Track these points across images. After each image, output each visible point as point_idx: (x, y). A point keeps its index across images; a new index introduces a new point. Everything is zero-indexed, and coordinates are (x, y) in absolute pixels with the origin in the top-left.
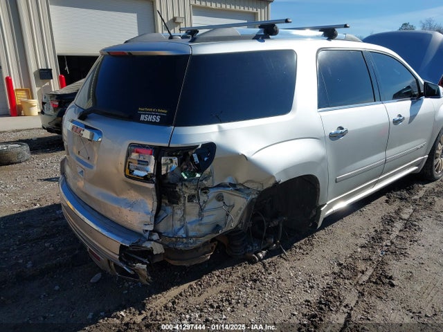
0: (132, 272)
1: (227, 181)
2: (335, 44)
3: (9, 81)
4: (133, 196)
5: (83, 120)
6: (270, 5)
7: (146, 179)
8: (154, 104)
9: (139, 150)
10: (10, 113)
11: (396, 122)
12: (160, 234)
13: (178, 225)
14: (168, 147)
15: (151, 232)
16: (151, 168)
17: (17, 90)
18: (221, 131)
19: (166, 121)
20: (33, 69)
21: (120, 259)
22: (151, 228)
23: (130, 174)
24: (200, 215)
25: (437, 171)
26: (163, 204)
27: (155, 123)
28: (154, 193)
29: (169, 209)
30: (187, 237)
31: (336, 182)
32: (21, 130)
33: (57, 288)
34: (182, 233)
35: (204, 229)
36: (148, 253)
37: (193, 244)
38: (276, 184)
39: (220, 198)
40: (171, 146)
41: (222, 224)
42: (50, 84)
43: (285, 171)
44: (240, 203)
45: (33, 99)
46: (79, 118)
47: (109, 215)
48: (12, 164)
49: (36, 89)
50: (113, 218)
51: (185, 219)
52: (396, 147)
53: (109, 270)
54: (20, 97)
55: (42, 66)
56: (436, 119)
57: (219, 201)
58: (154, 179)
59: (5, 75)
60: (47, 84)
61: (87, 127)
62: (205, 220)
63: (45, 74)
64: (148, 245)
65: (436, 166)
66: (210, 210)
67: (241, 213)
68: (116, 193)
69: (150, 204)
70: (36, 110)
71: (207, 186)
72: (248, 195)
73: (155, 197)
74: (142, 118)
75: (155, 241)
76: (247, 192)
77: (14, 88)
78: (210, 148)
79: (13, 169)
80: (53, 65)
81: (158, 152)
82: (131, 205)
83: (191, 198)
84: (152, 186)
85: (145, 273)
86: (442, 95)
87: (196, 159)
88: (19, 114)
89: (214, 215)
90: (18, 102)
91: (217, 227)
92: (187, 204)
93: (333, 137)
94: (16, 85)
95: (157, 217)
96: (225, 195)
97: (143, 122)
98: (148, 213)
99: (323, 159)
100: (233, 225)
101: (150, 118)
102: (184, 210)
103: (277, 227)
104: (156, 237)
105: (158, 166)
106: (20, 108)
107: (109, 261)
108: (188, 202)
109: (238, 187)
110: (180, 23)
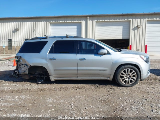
1: (25, 63)
11: (81, 60)
31: (54, 71)
72: (28, 67)
96: (25, 66)
110: (140, 27)
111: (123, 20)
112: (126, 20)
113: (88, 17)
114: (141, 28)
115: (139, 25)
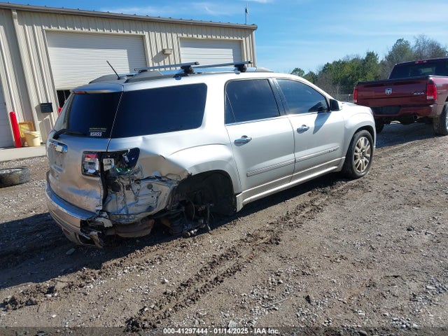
0: (89, 238)
1: (153, 175)
2: (243, 76)
3: (13, 116)
4: (88, 187)
5: (57, 139)
6: (254, 32)
7: (95, 174)
8: (98, 125)
9: (89, 155)
10: (15, 145)
11: (300, 131)
12: (108, 213)
13: (121, 206)
14: (107, 152)
15: (102, 211)
16: (97, 168)
17: (21, 124)
18: (144, 140)
19: (105, 136)
20: (35, 103)
21: (81, 230)
22: (101, 208)
23: (85, 172)
24: (136, 199)
25: (359, 169)
26: (109, 193)
27: (99, 137)
28: (101, 184)
29: (114, 195)
30: (128, 215)
31: (247, 176)
32: (25, 159)
33: (42, 259)
34: (124, 212)
35: (140, 209)
36: (101, 227)
37: (132, 220)
38: (190, 176)
39: (150, 187)
40: (108, 151)
41: (154, 205)
42: (51, 116)
43: (196, 167)
44: (166, 190)
45: (35, 131)
46: (54, 138)
47: (75, 203)
48: (15, 185)
49: (38, 122)
50: (78, 205)
51: (125, 203)
52: (305, 149)
53: (76, 242)
54: (24, 130)
55: (43, 101)
56: (347, 127)
57: (150, 189)
58: (100, 174)
59: (9, 110)
60: (48, 117)
61: (59, 144)
62: (140, 202)
63: (46, 108)
64: (100, 220)
65: (356, 165)
66: (143, 195)
67: (167, 197)
68: (78, 186)
69: (99, 191)
70: (38, 141)
71: (138, 178)
72: (171, 184)
73: (102, 187)
74: (91, 134)
75: (104, 217)
76: (170, 182)
77: (18, 122)
78: (136, 152)
79: (15, 189)
80: (53, 100)
81: (101, 156)
82: (88, 194)
83: (129, 187)
84: (98, 179)
85: (96, 238)
86: (340, 108)
87: (127, 159)
88: (23, 146)
89: (146, 199)
90: (22, 135)
91: (150, 208)
92: (126, 192)
93: (238, 143)
94: (20, 119)
95: (104, 201)
96: (153, 184)
97: (92, 137)
98: (98, 198)
99: (230, 159)
100: (162, 207)
101: (95, 134)
102: (124, 196)
103: (205, 212)
104: (105, 214)
105: (102, 165)
106: (24, 140)
107: (75, 234)
108: (127, 189)
109: (164, 179)
110: (168, 55)
111: (127, 33)
112: (133, 33)
113: (15, 13)
114: (171, 56)
115: (166, 48)
